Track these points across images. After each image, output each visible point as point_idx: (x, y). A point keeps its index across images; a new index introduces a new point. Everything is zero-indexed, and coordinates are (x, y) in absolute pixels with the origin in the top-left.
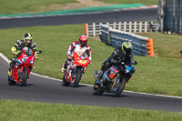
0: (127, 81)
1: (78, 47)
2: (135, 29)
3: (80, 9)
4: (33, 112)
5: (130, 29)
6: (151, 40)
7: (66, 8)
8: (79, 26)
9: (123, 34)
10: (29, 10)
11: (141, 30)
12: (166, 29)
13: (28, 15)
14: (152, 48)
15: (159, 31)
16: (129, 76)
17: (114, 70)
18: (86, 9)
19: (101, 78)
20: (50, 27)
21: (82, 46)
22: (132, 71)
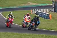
2: (46, 11)
3: (30, 5)
4: (16, 36)
5: (44, 11)
6: (50, 14)
7: (25, 5)
10: (15, 6)
12: (55, 11)
15: (53, 12)
17: (34, 23)
19: (30, 25)
20: (21, 11)
22: (39, 23)
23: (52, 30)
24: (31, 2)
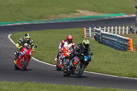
0: (85, 67)
1: (66, 43)
2: (120, 32)
3: (80, 17)
5: (116, 32)
6: (131, 39)
7: (70, 17)
8: (79, 30)
9: (111, 35)
10: (43, 18)
11: (123, 32)
13: (43, 21)
14: (131, 45)
15: (136, 33)
16: (87, 63)
17: (76, 59)
18: (84, 17)
19: (68, 64)
20: (58, 30)
21: (69, 43)
22: (89, 60)
23: (134, 77)
24: (83, 10)
